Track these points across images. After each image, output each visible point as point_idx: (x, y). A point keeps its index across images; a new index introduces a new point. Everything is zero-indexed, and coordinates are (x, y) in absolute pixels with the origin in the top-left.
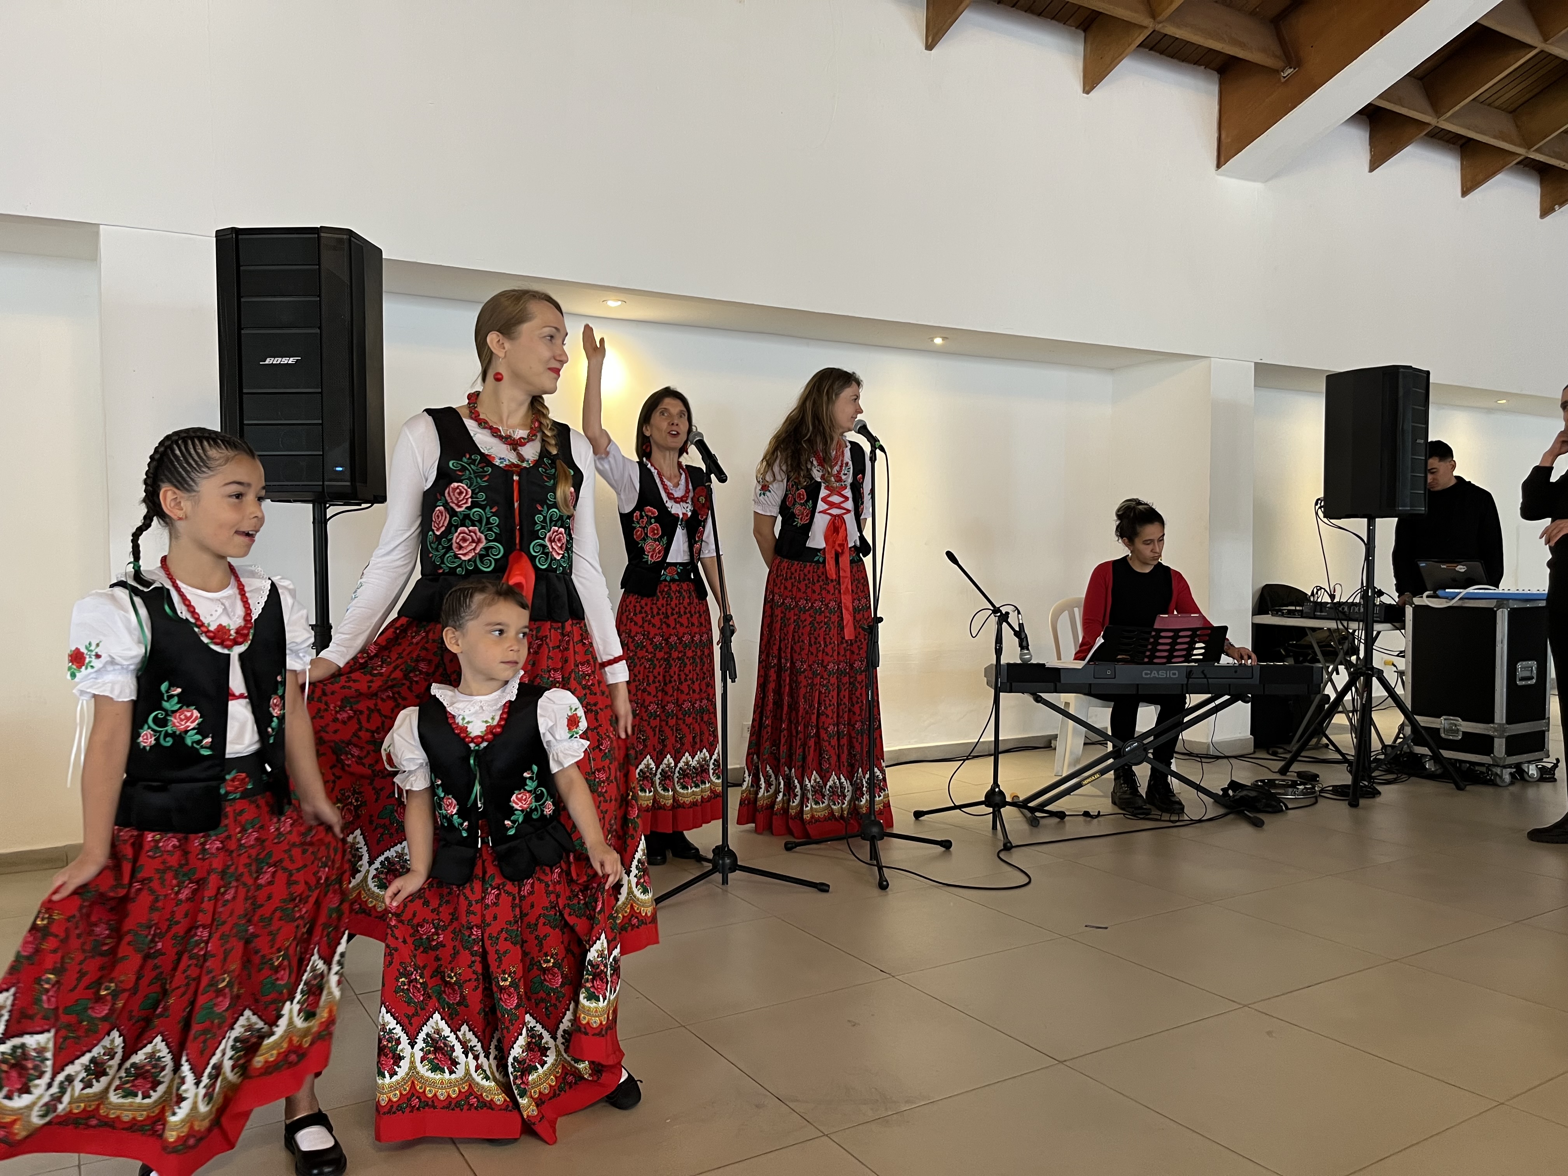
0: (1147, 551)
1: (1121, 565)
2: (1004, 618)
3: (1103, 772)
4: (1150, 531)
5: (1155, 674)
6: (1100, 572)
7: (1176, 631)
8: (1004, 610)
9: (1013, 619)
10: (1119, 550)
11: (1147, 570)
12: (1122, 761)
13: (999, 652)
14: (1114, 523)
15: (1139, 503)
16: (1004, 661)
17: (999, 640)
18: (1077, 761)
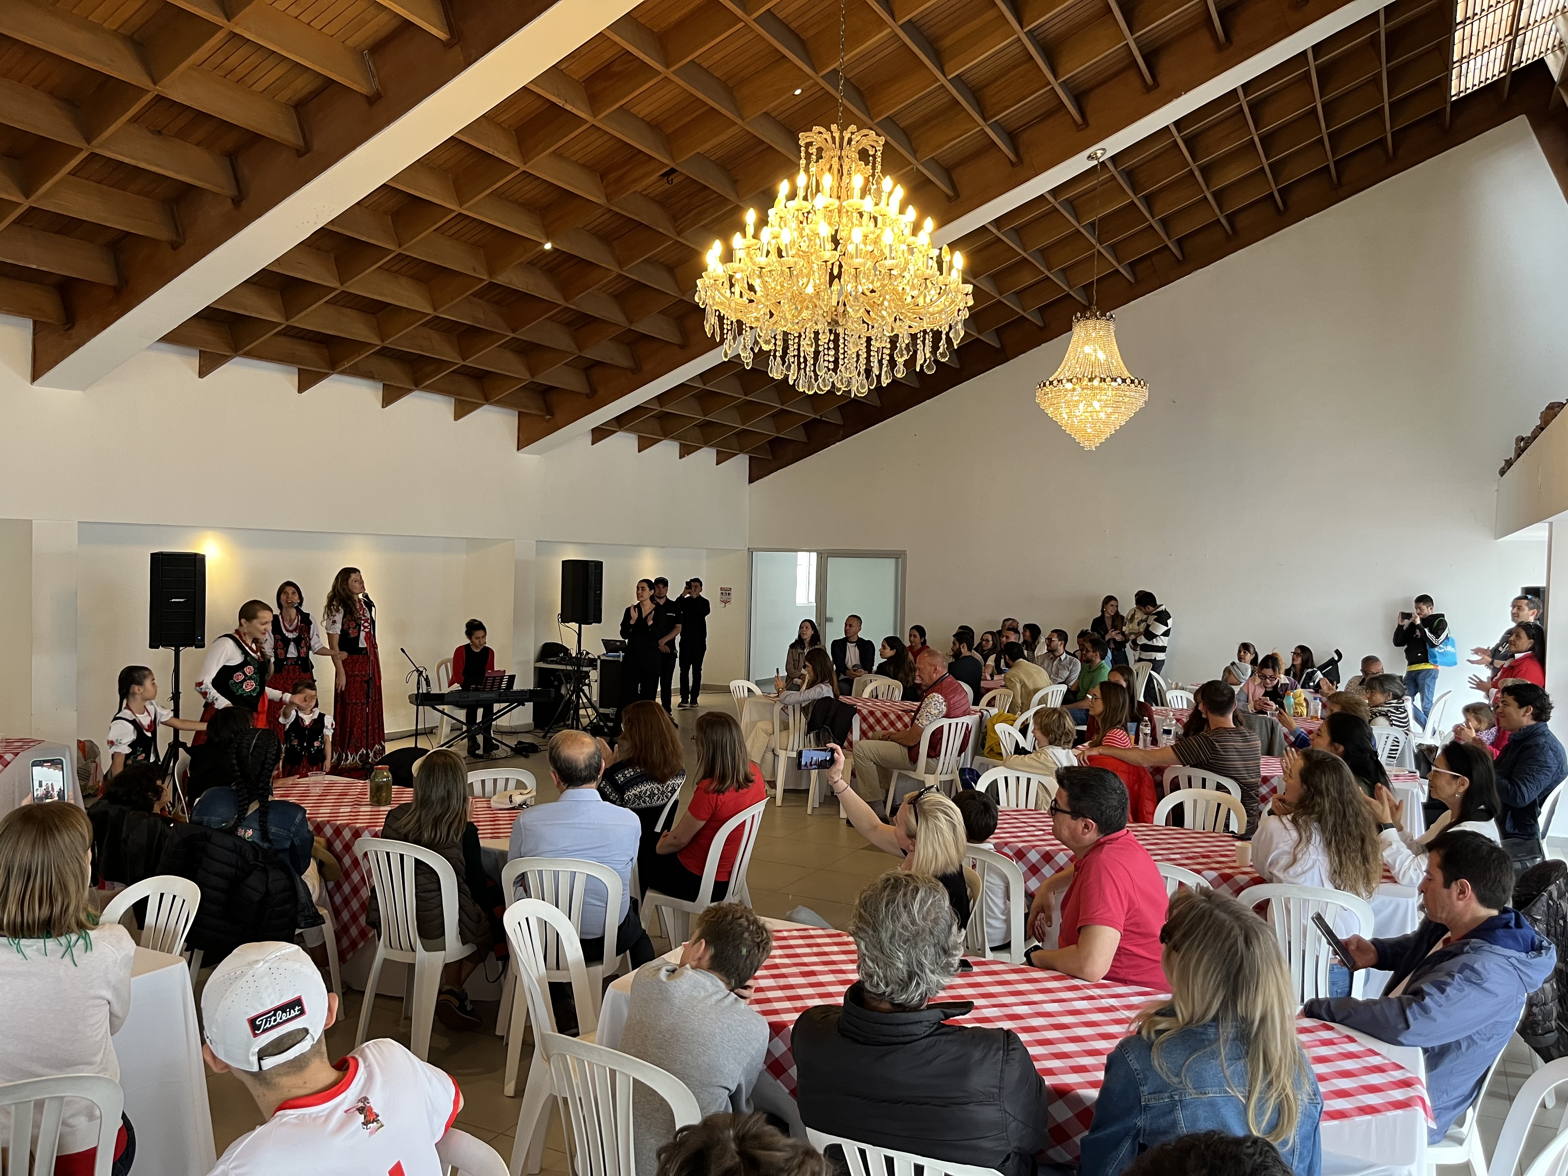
0: (477, 641)
1: (467, 646)
2: (420, 674)
3: (462, 739)
4: (480, 633)
5: (485, 695)
6: (459, 650)
7: (494, 677)
8: (421, 669)
9: (424, 674)
10: (467, 641)
11: (478, 651)
12: (470, 734)
13: (418, 689)
14: (464, 629)
15: (475, 620)
16: (421, 691)
17: (418, 683)
18: (447, 737)
